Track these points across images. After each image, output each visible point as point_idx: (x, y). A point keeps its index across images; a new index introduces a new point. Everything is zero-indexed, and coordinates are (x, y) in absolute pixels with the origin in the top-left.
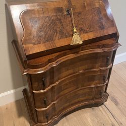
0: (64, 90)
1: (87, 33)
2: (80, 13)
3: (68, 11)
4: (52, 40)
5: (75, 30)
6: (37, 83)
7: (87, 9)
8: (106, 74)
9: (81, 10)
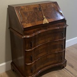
0: (40, 53)
1: (50, 19)
2: (45, 10)
3: (39, 9)
4: (34, 22)
5: (44, 17)
6: (28, 44)
7: (48, 8)
8: (63, 44)
9: (45, 8)
